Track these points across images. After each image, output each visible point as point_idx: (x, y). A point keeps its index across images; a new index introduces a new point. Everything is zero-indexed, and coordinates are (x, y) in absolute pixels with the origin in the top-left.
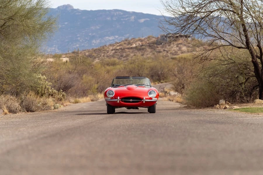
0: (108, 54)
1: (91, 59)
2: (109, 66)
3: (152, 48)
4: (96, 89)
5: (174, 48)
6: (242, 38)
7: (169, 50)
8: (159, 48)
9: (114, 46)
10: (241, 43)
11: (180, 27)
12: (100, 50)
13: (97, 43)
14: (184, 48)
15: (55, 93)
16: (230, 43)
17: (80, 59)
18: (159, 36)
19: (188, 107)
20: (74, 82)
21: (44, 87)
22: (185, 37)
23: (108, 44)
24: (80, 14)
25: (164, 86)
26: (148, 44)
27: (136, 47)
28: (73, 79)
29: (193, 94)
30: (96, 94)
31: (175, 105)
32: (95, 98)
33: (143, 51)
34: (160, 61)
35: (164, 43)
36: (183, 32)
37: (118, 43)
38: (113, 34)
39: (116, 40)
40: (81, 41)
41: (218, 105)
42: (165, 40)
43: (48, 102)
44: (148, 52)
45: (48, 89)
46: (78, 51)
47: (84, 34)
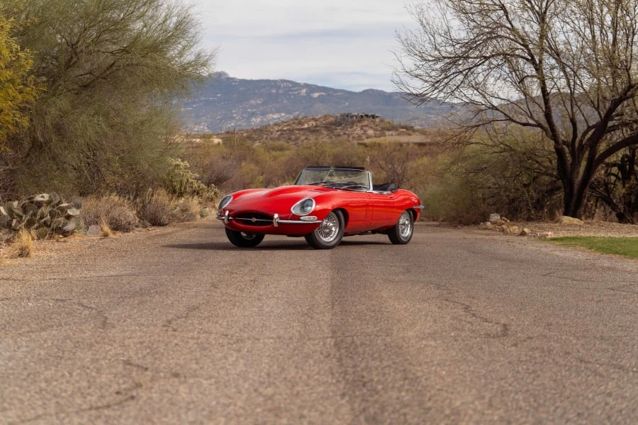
0: (272, 136)
1: (250, 142)
2: (276, 151)
3: (329, 131)
5: (357, 130)
7: (351, 134)
8: (338, 131)
9: (280, 126)
10: (529, 116)
12: (261, 131)
13: (258, 121)
14: (371, 132)
15: (203, 189)
16: (508, 116)
17: (237, 140)
18: (339, 115)
20: (230, 173)
21: (184, 180)
22: (371, 118)
23: (271, 123)
26: (324, 124)
27: (308, 129)
28: (230, 169)
33: (318, 134)
35: (345, 124)
37: (285, 122)
38: (278, 111)
39: (282, 119)
40: (237, 118)
41: (489, 224)
42: (346, 120)
43: (191, 207)
44: (324, 135)
45: (191, 183)
46: (234, 131)
47: (241, 109)
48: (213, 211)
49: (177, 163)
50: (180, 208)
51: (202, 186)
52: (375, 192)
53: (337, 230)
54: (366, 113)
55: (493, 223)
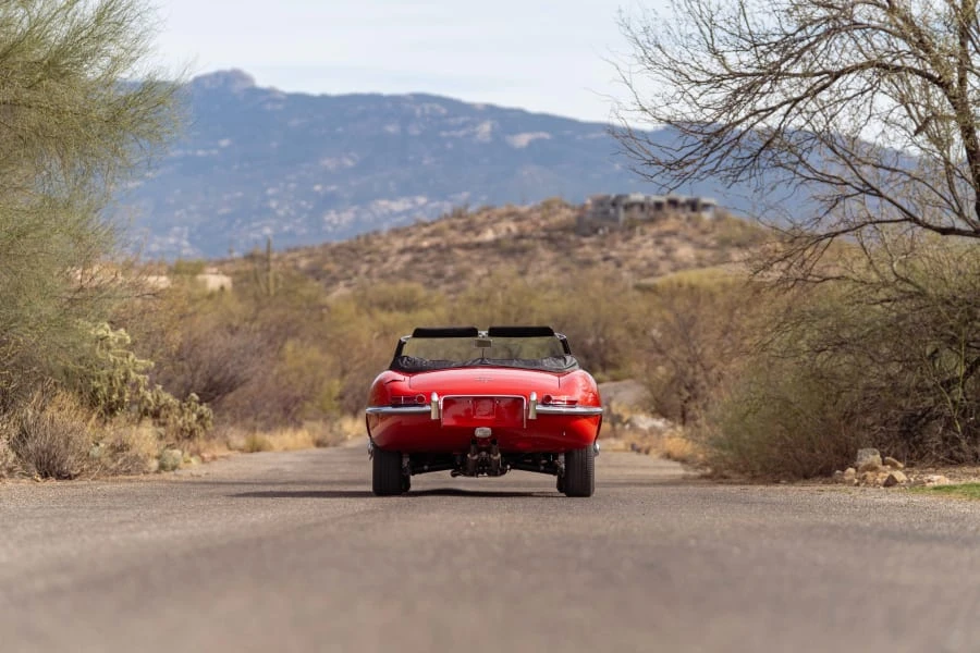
0: (386, 265)
1: (317, 284)
2: (391, 310)
3: (559, 249)
4: (336, 399)
5: (645, 248)
6: (957, 190)
7: (627, 259)
8: (588, 249)
9: (410, 235)
10: (954, 211)
11: (700, 137)
12: (353, 250)
13: (343, 222)
14: (685, 252)
15: (168, 408)
16: (906, 212)
17: (276, 280)
18: (589, 202)
19: (718, 477)
20: (247, 368)
21: (119, 374)
22: (688, 208)
23: (385, 227)
24: (280, 107)
25: (611, 394)
26: (545, 229)
27: (496, 244)
28: (244, 355)
29: (747, 421)
30: (336, 419)
31: (660, 468)
32: (329, 436)
33: (524, 259)
34: (592, 294)
35: (607, 229)
36: (713, 156)
37: (426, 225)
38: (407, 190)
39: (418, 215)
40: (281, 213)
41: (851, 472)
42: (611, 217)
43: (136, 442)
44: (543, 264)
45: (136, 385)
46: (268, 252)
47: (292, 186)
48: (194, 461)
49: (99, 333)
50: (106, 443)
51: (167, 397)
54: (674, 195)
55: (859, 470)
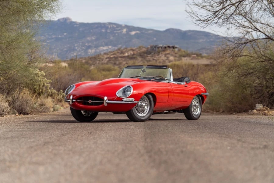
0: (103, 61)
1: (87, 66)
2: (105, 71)
3: (142, 57)
5: (162, 57)
7: (158, 60)
8: (149, 57)
9: (108, 54)
12: (95, 58)
13: (92, 52)
14: (172, 58)
15: (54, 93)
17: (78, 65)
18: (149, 47)
21: (42, 84)
22: (172, 48)
23: (102, 53)
24: (78, 26)
26: (139, 53)
27: (128, 57)
33: (135, 60)
35: (153, 53)
36: (216, 18)
37: (112, 52)
38: (107, 45)
39: (109, 50)
40: (78, 50)
41: (255, 111)
42: (154, 50)
43: (47, 103)
44: (139, 61)
45: (46, 87)
46: (76, 58)
47: (81, 44)
48: (62, 108)
49: (36, 72)
50: (38, 104)
51: (54, 91)
52: (174, 83)
53: (149, 109)
54: (169, 45)
55: (257, 110)
